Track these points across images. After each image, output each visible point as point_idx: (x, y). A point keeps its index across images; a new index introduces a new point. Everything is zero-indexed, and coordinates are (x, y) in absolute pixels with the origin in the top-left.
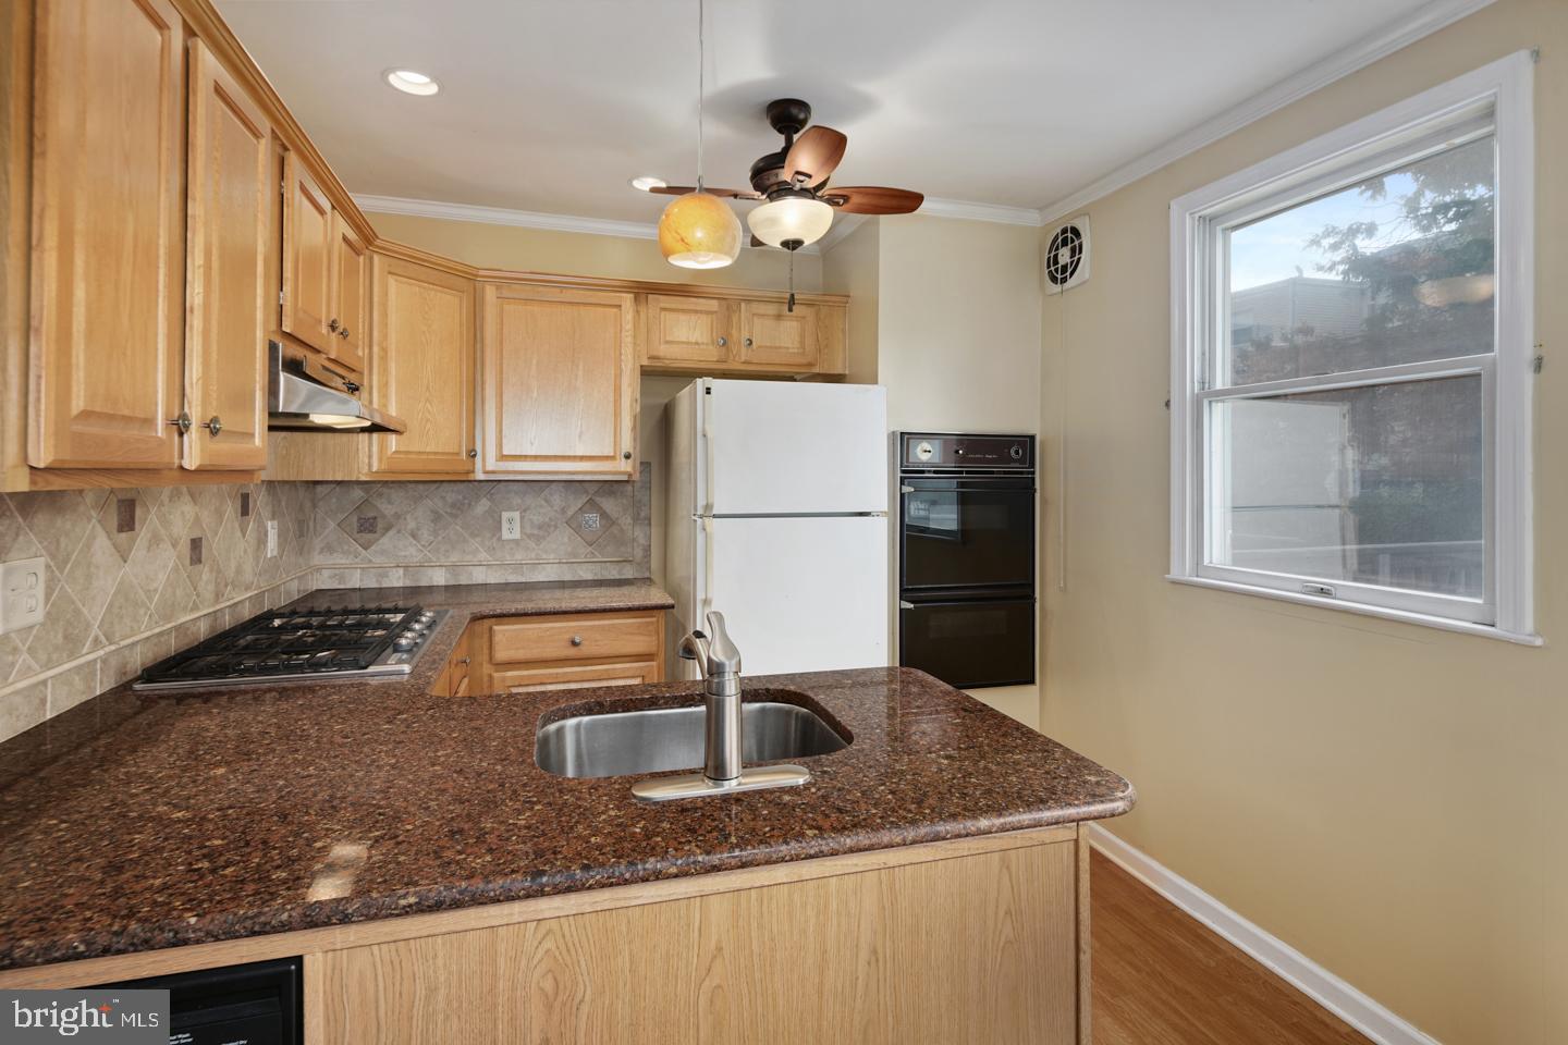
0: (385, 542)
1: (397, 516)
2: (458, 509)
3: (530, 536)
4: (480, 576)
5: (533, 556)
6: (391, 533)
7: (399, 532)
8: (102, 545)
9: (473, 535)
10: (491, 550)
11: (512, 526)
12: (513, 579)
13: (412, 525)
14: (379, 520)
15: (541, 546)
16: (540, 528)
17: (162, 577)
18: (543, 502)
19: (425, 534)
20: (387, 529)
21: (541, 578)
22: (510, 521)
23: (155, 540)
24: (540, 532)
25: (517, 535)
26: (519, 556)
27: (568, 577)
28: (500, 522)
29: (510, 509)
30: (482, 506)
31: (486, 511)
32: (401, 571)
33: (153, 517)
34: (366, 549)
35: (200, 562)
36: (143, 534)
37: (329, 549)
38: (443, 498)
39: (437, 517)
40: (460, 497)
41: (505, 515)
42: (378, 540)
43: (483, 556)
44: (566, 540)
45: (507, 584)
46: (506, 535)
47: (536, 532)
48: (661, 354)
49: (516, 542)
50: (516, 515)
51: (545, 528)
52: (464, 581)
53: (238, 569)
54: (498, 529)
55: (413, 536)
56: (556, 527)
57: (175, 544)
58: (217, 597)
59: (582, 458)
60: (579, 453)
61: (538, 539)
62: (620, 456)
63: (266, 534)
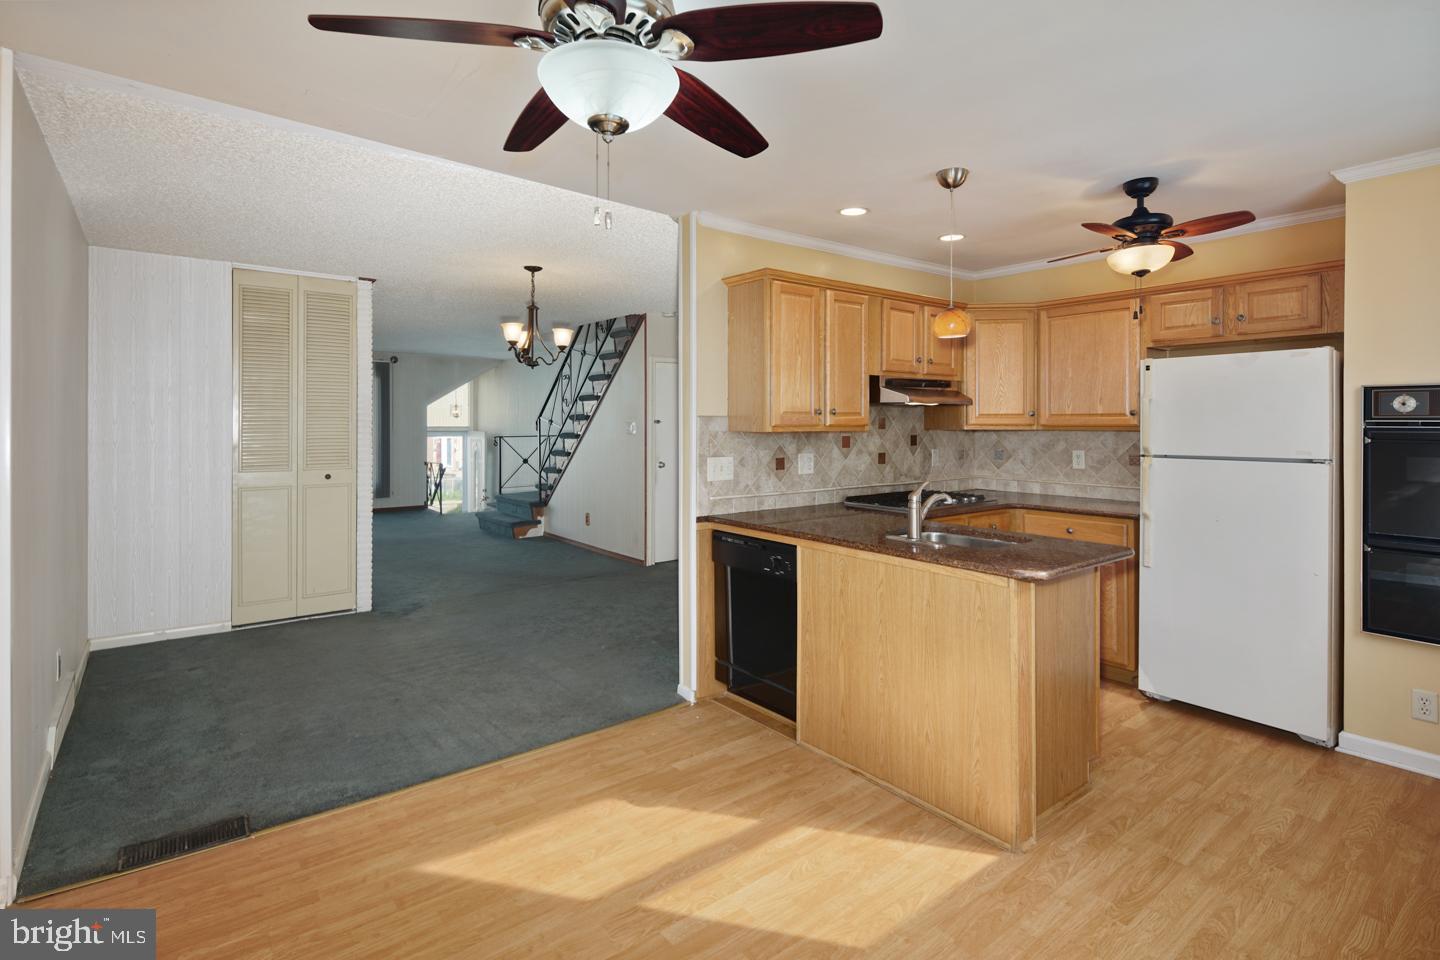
0: (1009, 465)
1: (1014, 451)
2: (1047, 448)
3: (1092, 467)
4: (1060, 491)
5: (1094, 480)
6: (1011, 460)
7: (1015, 460)
8: (836, 452)
9: (1055, 465)
10: (1067, 475)
11: (1079, 460)
12: (1080, 495)
13: (1021, 457)
14: (1005, 452)
15: (1100, 474)
16: (1098, 462)
17: (864, 467)
18: (1100, 443)
19: (1028, 462)
20: (1010, 457)
21: (1099, 497)
22: (1078, 457)
23: (860, 452)
24: (1098, 465)
25: (1083, 467)
26: (1084, 480)
27: (1118, 498)
28: (1072, 456)
29: (1078, 448)
30: (1061, 445)
31: (1064, 450)
32: (1016, 483)
33: (859, 444)
34: (998, 469)
35: (884, 463)
36: (854, 450)
37: (981, 467)
38: (1039, 440)
39: (1035, 453)
40: (1049, 439)
41: (1075, 453)
42: (1004, 464)
43: (1061, 477)
44: (1117, 472)
45: (1075, 498)
46: (1075, 466)
47: (1095, 465)
48: (1161, 338)
49: (1083, 471)
50: (1082, 453)
51: (1102, 463)
52: (1049, 493)
53: (910, 469)
54: (1071, 462)
55: (1023, 463)
56: (1109, 462)
57: (870, 454)
58: (895, 479)
59: (1102, 415)
60: (1100, 412)
61: (1097, 470)
62: (1128, 413)
63: (930, 455)
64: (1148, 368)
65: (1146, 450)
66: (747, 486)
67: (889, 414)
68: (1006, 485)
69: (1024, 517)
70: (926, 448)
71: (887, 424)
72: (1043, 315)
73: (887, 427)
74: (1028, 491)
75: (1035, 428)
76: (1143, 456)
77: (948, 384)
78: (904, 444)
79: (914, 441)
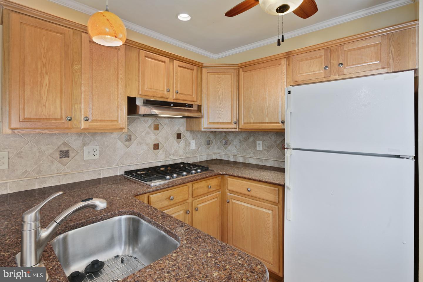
0: (230, 147)
1: (232, 141)
2: (246, 139)
3: (265, 150)
4: (251, 161)
5: (266, 156)
6: (231, 145)
7: (232, 145)
9: (249, 148)
10: (254, 153)
11: (260, 147)
12: (260, 163)
13: (235, 144)
14: (228, 142)
15: (269, 153)
16: (268, 147)
17: (142, 151)
18: (269, 139)
19: (238, 146)
20: (230, 144)
21: (269, 165)
22: (259, 144)
23: (140, 143)
25: (261, 149)
26: (262, 157)
27: (277, 166)
28: (256, 144)
29: (259, 140)
30: (252, 139)
31: (253, 141)
32: (233, 156)
33: (138, 139)
34: (225, 149)
35: (158, 149)
36: (134, 142)
37: (218, 148)
38: (242, 136)
39: (240, 142)
40: (246, 136)
41: (258, 142)
42: (228, 147)
43: (252, 154)
44: (276, 152)
45: (258, 165)
46: (258, 149)
47: (267, 149)
48: (297, 79)
49: (261, 151)
50: (261, 142)
51: (270, 147)
52: (247, 162)
53: (176, 152)
54: (256, 147)
55: (235, 147)
56: (273, 147)
57: (147, 145)
58: (166, 157)
59: (268, 123)
60: (267, 121)
61: (268, 151)
62: (281, 122)
63: (190, 143)
64: (289, 92)
65: (288, 145)
66: (26, 172)
67: (161, 122)
68: (229, 157)
69: (227, 179)
70: (187, 140)
71: (160, 128)
72: (241, 70)
73: (160, 129)
74: (237, 161)
75: (237, 130)
76: (287, 148)
77: (191, 106)
78: (173, 138)
79: (179, 136)
